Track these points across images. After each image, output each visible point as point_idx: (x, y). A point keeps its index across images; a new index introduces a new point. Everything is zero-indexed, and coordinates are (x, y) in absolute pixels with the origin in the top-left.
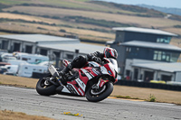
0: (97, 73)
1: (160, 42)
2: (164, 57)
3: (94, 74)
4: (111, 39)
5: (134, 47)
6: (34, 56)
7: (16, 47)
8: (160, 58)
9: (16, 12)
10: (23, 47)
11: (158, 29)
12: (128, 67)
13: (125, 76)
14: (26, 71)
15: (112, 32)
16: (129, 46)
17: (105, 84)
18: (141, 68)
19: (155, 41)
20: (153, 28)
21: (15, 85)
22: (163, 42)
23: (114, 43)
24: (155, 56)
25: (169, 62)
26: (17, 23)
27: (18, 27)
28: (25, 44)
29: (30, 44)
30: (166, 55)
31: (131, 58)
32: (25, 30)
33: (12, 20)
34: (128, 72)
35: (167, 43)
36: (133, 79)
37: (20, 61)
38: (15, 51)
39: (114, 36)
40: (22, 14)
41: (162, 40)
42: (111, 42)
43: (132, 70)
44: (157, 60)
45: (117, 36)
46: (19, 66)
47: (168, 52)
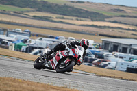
3: (64, 55)
6: (129, 55)
7: (115, 48)
9: (115, 22)
10: (120, 48)
14: (122, 66)
17: (69, 62)
21: (114, 77)
26: (116, 30)
27: (116, 33)
28: (122, 46)
29: (125, 46)
32: (122, 35)
33: (112, 28)
37: (118, 59)
38: (114, 51)
40: (120, 23)
46: (117, 63)
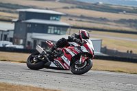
1: (53, 20)
2: (56, 31)
3: (76, 52)
4: (15, 18)
5: (33, 24)
8: (52, 32)
11: (51, 9)
12: (29, 39)
13: (27, 46)
15: (16, 12)
16: (29, 23)
18: (39, 39)
19: (49, 19)
20: (47, 9)
22: (55, 20)
23: (18, 21)
24: (49, 30)
25: (60, 34)
30: (58, 29)
31: (31, 32)
34: (29, 43)
35: (58, 20)
36: (32, 48)
39: (17, 16)
41: (54, 18)
42: (16, 20)
43: (32, 41)
44: (50, 34)
45: (20, 16)
47: (59, 27)
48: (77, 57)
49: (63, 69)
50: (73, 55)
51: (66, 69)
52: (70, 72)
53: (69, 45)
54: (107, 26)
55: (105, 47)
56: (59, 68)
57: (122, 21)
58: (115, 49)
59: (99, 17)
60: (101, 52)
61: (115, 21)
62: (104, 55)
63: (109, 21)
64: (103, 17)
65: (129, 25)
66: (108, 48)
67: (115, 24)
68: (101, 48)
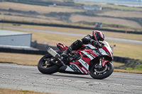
0: (97, 54)
17: (106, 63)
48: (96, 60)
49: (81, 74)
50: (92, 58)
51: (85, 74)
52: (89, 76)
53: (85, 48)
54: (37, 20)
55: (36, 41)
56: (77, 72)
57: (53, 14)
58: (45, 43)
59: (28, 10)
60: (31, 46)
61: (45, 15)
62: (34, 49)
63: (39, 14)
64: (33, 10)
65: (59, 18)
66: (38, 42)
67: (45, 17)
68: (31, 43)
